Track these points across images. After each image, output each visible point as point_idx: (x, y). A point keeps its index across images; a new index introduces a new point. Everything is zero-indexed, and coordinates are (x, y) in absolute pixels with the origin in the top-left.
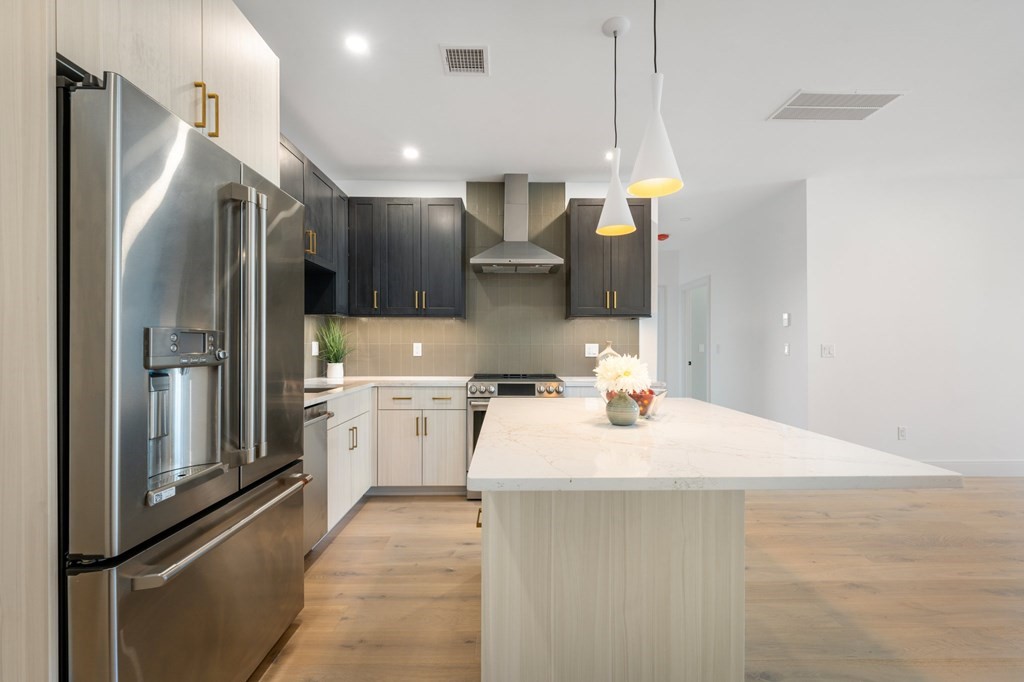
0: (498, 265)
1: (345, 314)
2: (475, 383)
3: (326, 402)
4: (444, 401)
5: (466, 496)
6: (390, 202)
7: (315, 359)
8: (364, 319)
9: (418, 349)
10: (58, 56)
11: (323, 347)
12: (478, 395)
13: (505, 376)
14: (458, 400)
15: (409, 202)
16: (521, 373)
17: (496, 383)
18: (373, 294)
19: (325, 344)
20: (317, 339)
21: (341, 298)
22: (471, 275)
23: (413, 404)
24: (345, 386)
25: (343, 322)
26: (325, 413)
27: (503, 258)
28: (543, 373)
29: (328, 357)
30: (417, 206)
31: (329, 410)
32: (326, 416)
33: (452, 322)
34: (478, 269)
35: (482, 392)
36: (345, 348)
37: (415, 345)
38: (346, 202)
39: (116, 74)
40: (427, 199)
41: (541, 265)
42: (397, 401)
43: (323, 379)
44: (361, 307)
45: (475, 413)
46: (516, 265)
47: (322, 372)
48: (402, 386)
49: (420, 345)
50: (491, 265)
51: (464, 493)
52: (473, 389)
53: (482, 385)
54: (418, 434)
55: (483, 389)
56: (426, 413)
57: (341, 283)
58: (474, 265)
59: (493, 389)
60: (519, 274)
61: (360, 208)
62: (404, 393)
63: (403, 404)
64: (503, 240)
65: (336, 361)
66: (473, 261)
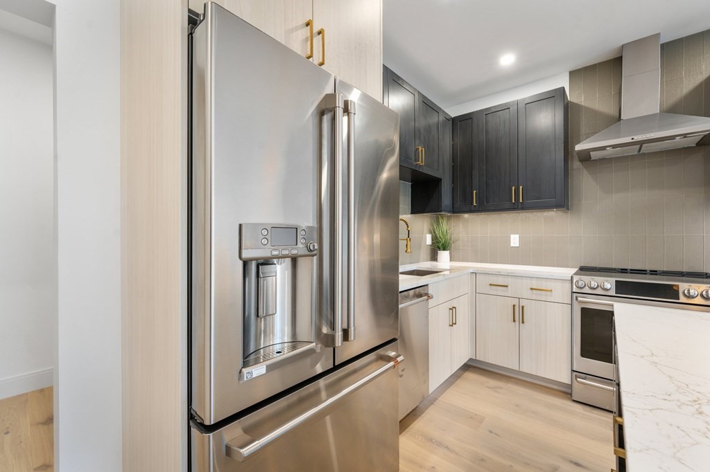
0: (614, 146)
1: (449, 212)
2: (583, 277)
3: (427, 285)
4: (544, 293)
5: (571, 394)
6: (487, 112)
7: (429, 248)
8: (466, 216)
9: (515, 240)
10: (190, 11)
11: (435, 239)
12: (586, 290)
13: (624, 271)
14: (562, 293)
15: (506, 107)
16: (648, 267)
17: (613, 280)
18: (472, 193)
19: (436, 236)
20: (431, 233)
21: (446, 199)
22: (576, 164)
23: (509, 292)
24: (450, 270)
25: (449, 218)
26: (427, 294)
27: (620, 137)
28: (685, 269)
29: (438, 246)
30: (513, 109)
31: (430, 292)
32: (426, 297)
33: (552, 214)
34: (585, 157)
35: (594, 289)
36: (450, 239)
37: (512, 236)
38: (451, 122)
39: (212, 2)
40: (524, 99)
41: (685, 136)
42: (493, 287)
43: (434, 263)
44: (464, 205)
45: (583, 309)
46: (641, 143)
47: (434, 257)
48: (498, 274)
49: (517, 237)
50: (603, 148)
51: (569, 391)
52: (580, 284)
53: (594, 281)
54: (514, 321)
55: (594, 284)
56: (523, 303)
57: (446, 188)
58: (580, 152)
59: (608, 286)
60: (644, 154)
61: (462, 123)
62: (500, 281)
63: (500, 291)
64: (619, 118)
65: (444, 249)
66: (578, 147)
